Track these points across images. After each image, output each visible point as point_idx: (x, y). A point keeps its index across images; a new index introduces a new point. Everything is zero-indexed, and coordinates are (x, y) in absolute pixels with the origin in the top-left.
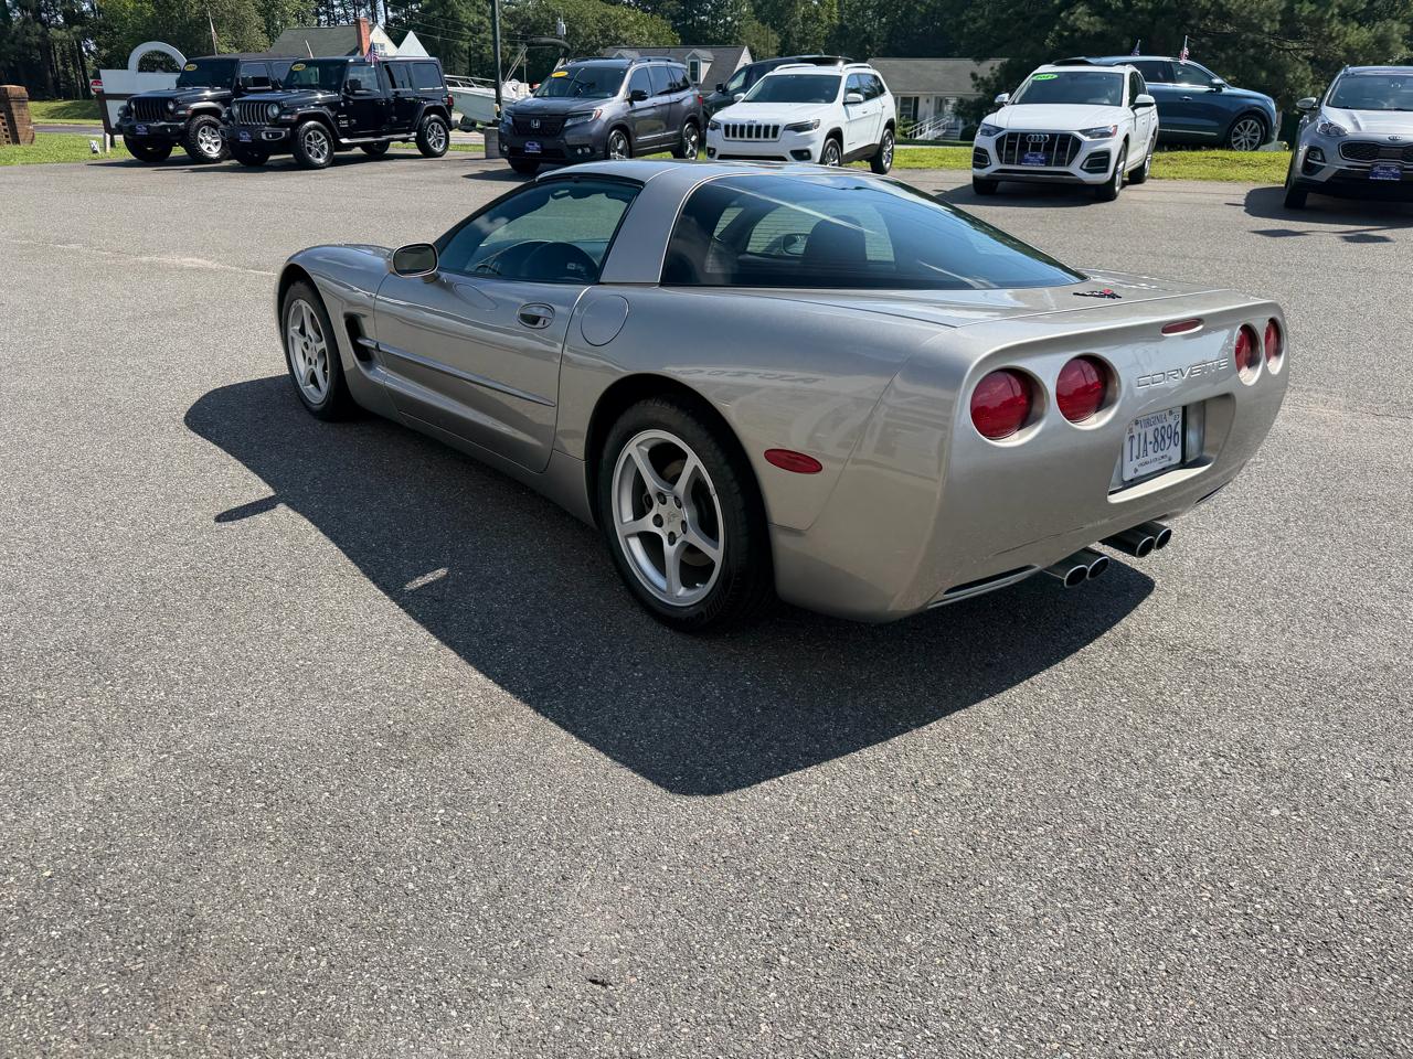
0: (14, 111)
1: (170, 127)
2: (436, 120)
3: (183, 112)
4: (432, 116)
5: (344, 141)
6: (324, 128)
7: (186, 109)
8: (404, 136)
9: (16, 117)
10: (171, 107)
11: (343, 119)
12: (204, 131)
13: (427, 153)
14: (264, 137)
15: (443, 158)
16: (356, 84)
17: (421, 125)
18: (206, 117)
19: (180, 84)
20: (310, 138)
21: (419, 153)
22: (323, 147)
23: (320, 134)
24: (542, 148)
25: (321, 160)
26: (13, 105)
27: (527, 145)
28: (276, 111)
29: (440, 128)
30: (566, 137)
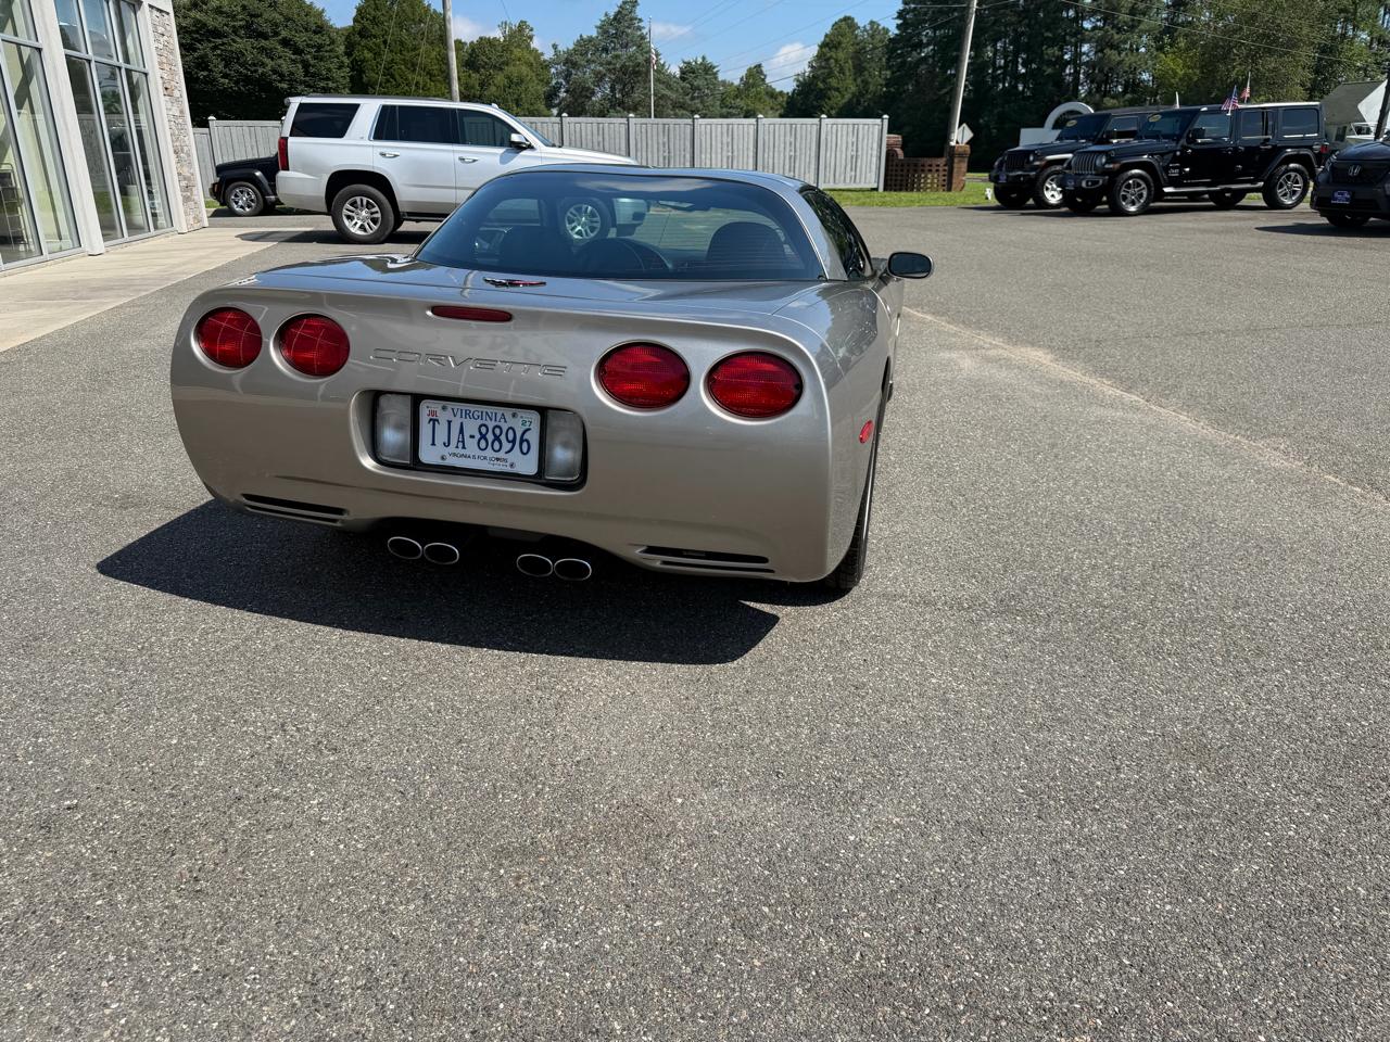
0: (955, 165)
1: (1024, 176)
2: (1295, 170)
3: (1037, 163)
4: (1292, 165)
5: (1167, 190)
6: (1148, 177)
7: (1041, 160)
8: (1248, 186)
9: (955, 170)
10: (1031, 158)
11: (1174, 168)
12: (1052, 180)
13: (1273, 204)
14: (1084, 184)
15: (1295, 210)
16: (1200, 133)
17: (1272, 175)
18: (1058, 168)
19: (1059, 138)
20: (1129, 186)
21: (1264, 204)
22: (1141, 196)
23: (1141, 182)
24: (1352, 199)
25: (1133, 209)
26: (956, 160)
27: (1336, 195)
28: (1104, 160)
29: (1299, 178)
30: (1386, 186)
